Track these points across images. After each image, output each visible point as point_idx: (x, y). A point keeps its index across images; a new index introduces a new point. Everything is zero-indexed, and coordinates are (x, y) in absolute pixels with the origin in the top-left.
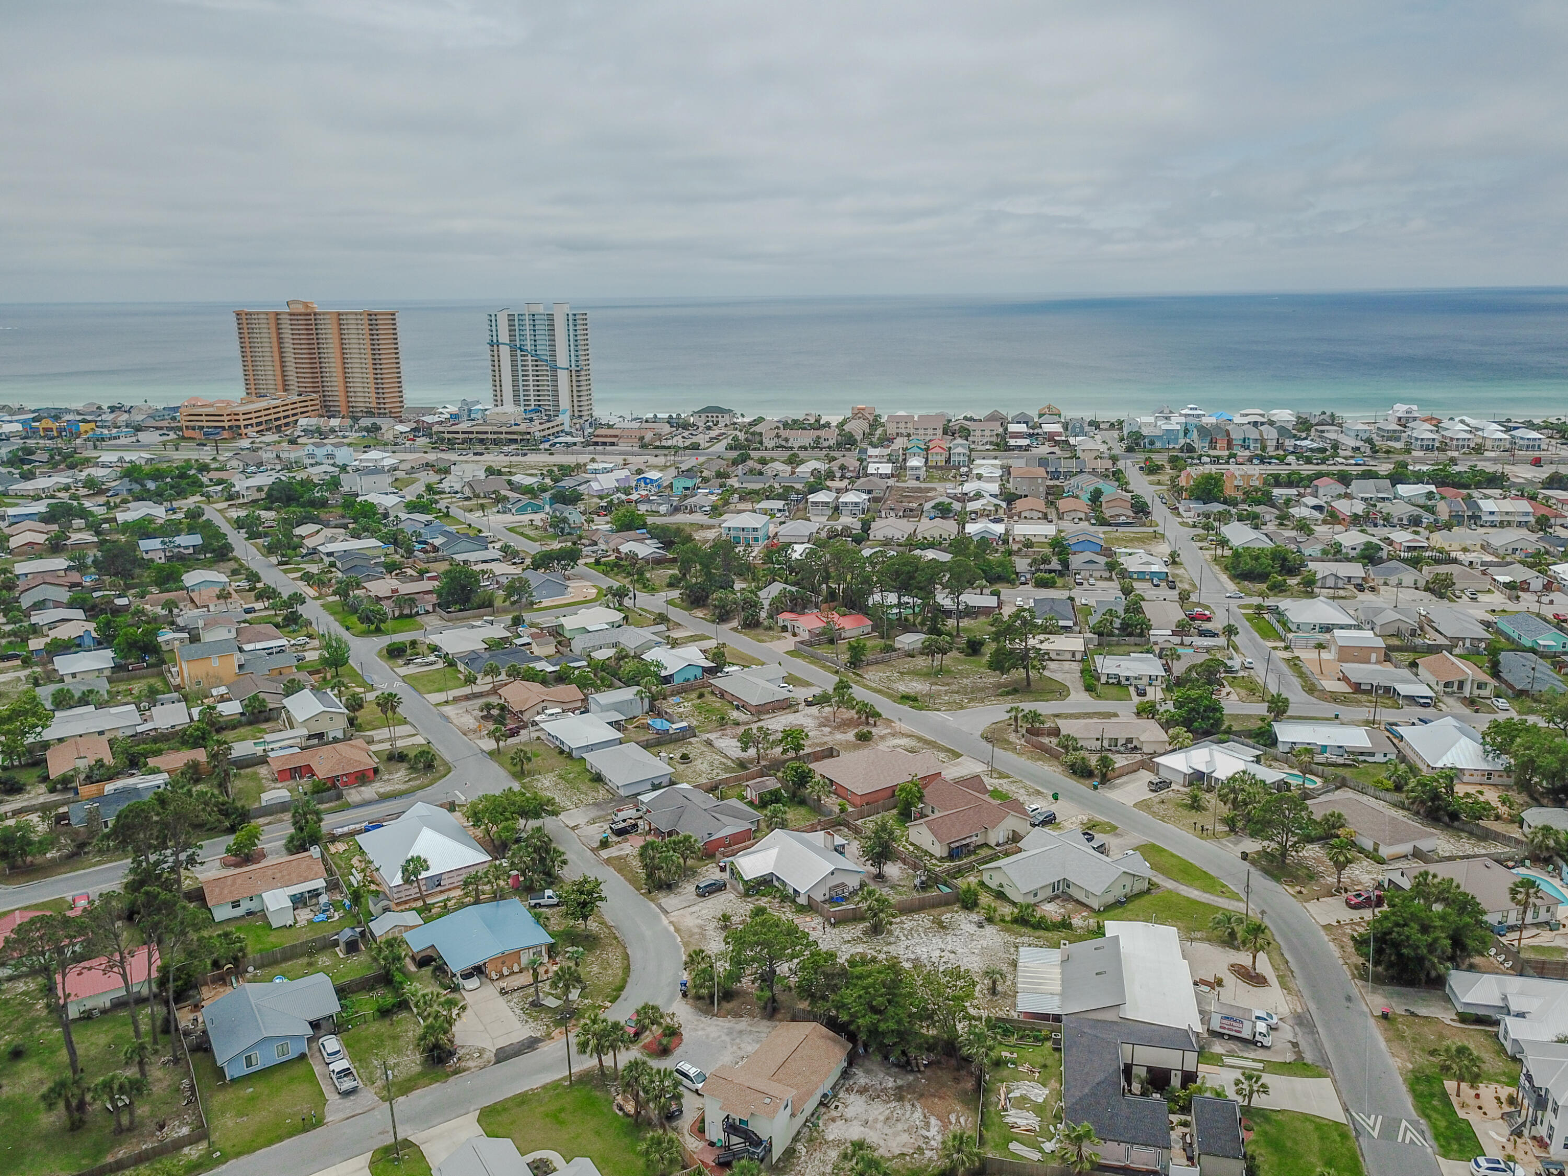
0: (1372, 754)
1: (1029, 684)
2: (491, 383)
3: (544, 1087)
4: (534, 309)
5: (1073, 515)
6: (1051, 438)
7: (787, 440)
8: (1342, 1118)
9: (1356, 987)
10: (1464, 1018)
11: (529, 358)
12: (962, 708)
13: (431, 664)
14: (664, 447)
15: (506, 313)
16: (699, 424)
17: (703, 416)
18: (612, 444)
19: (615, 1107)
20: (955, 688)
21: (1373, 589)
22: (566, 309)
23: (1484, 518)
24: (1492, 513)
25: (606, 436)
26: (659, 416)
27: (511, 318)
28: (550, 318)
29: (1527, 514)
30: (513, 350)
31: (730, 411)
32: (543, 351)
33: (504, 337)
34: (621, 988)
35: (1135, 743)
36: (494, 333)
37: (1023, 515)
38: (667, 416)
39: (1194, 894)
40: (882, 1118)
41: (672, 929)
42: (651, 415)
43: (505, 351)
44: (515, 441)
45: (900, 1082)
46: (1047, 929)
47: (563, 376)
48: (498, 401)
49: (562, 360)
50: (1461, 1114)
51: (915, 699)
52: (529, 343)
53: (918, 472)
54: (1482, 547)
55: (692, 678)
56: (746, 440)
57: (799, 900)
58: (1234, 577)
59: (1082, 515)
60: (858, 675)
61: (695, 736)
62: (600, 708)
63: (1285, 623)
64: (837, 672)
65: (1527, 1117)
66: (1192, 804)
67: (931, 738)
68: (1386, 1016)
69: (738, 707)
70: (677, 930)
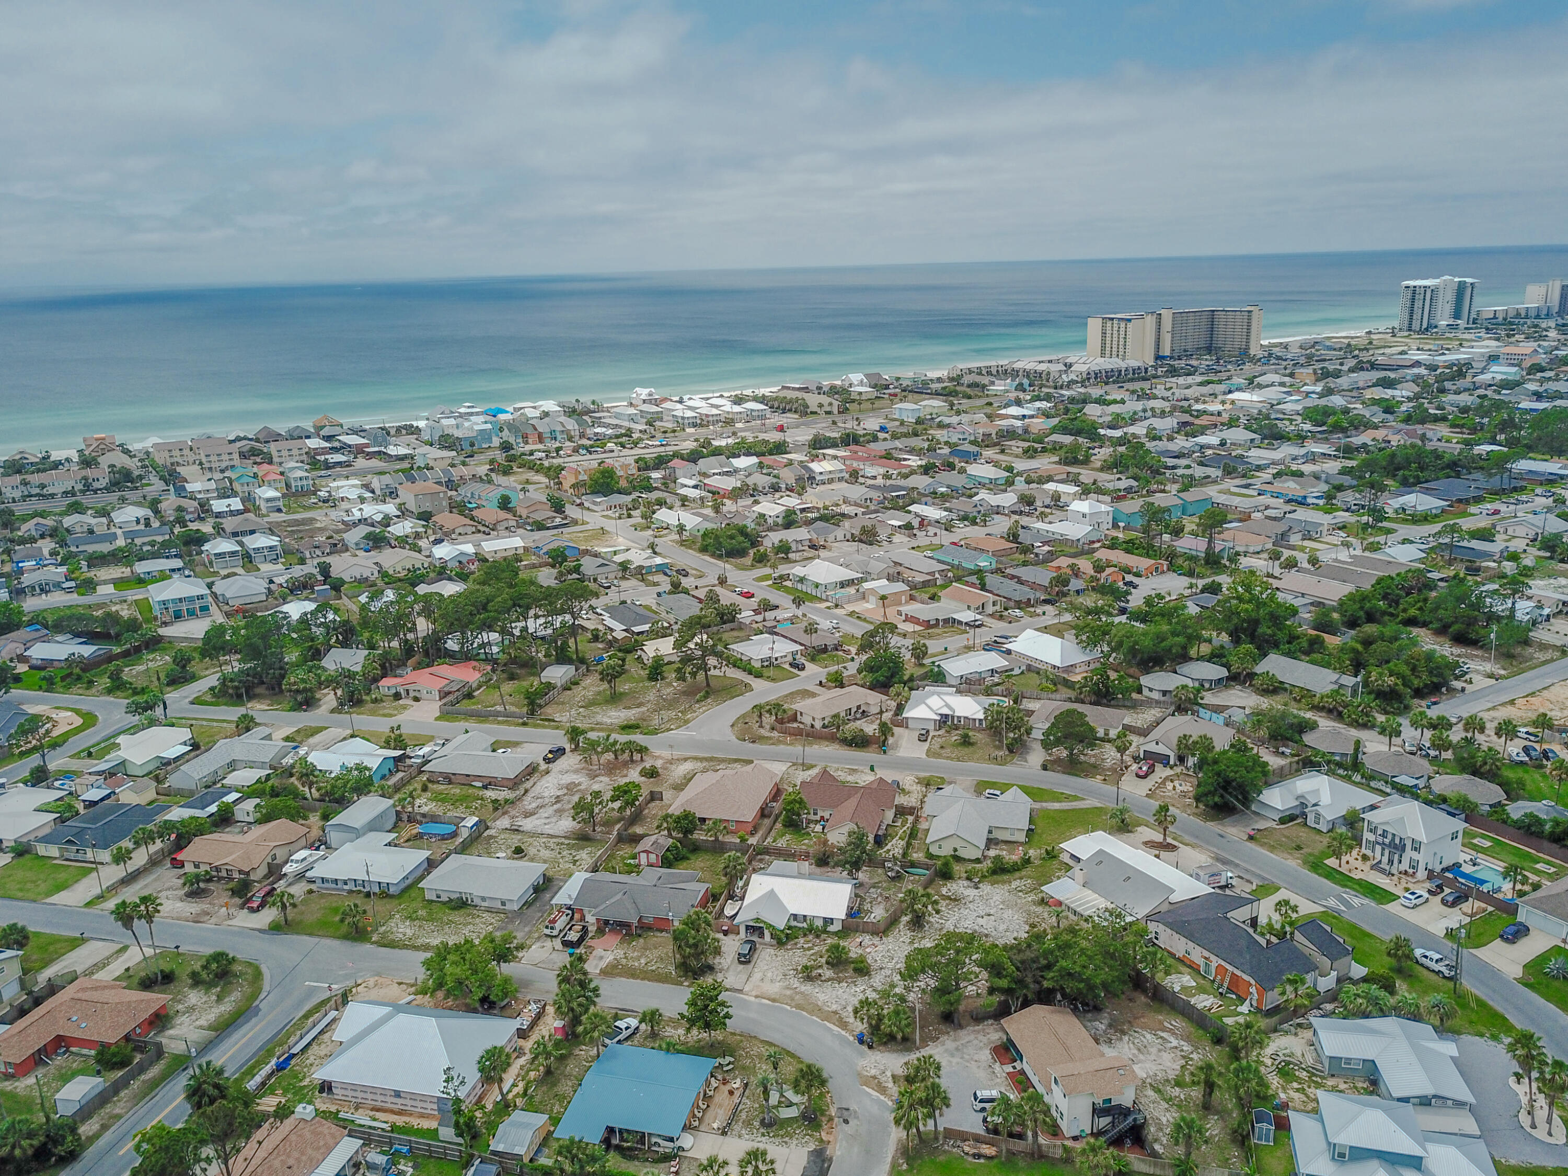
0: (1012, 670)
1: (708, 684)
5: (505, 524)
6: (359, 450)
7: (43, 486)
8: (1323, 909)
9: (1213, 827)
10: (1282, 821)
12: (686, 721)
20: (650, 706)
21: (824, 547)
23: (818, 478)
24: (821, 473)
29: (841, 471)
37: (457, 531)
39: (1057, 806)
40: (1135, 1052)
41: (767, 1002)
45: (1105, 1022)
50: (1357, 877)
51: (637, 727)
53: (277, 503)
54: (844, 502)
57: (831, 928)
58: (720, 557)
59: (514, 523)
60: (549, 720)
61: (487, 828)
62: (355, 833)
63: (817, 586)
64: (524, 724)
65: (1391, 862)
66: (966, 742)
67: (706, 755)
68: (1251, 838)
69: (485, 787)
70: (774, 1000)
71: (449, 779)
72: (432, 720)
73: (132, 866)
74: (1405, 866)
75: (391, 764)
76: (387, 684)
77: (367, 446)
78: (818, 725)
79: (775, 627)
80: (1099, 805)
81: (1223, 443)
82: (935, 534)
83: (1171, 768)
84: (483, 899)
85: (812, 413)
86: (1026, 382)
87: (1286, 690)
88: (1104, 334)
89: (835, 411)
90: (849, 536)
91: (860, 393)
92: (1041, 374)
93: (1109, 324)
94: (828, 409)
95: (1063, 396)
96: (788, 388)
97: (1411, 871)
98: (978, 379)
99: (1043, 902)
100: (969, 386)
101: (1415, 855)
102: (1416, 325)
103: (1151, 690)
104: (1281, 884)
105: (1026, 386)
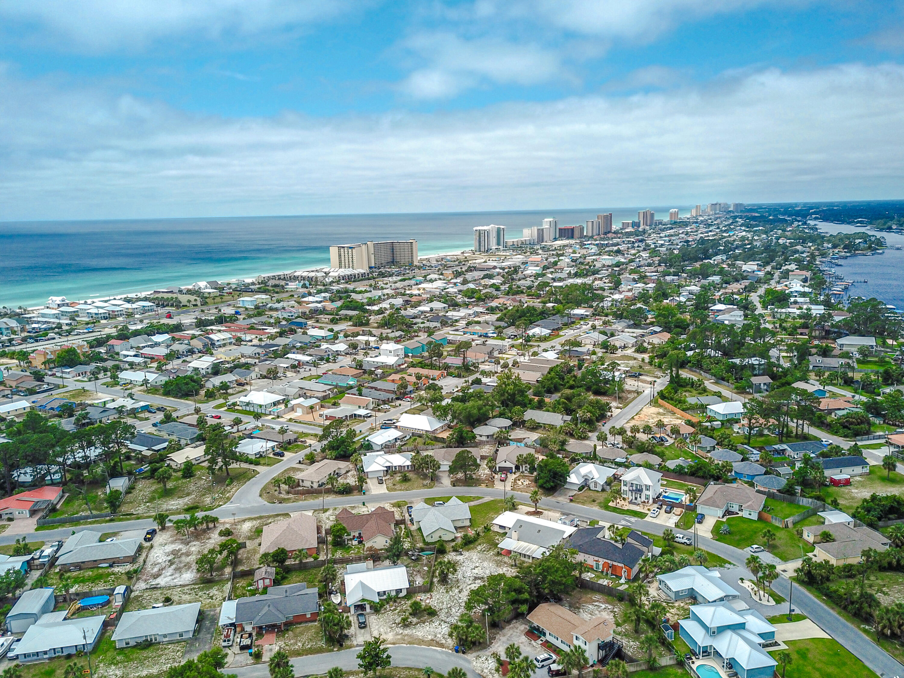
0: (406, 437)
1: (228, 475)
5: (2, 393)
9: (551, 499)
10: (580, 489)
24: (218, 341)
29: (230, 338)
35: (337, 471)
50: (625, 509)
57: (401, 595)
58: (180, 398)
60: (127, 515)
61: (132, 591)
62: (34, 618)
63: (261, 406)
64: (111, 520)
65: (636, 499)
66: (405, 479)
67: (256, 516)
69: (111, 566)
71: (79, 566)
72: (33, 531)
74: (643, 499)
75: (26, 566)
78: (315, 486)
79: (251, 434)
80: (493, 499)
81: (432, 310)
82: (310, 370)
83: (515, 473)
84: (165, 636)
85: (183, 306)
86: (307, 283)
87: (541, 426)
88: (340, 255)
89: (199, 304)
90: (259, 376)
91: (209, 293)
92: (312, 278)
93: (342, 250)
94: (194, 303)
95: (333, 289)
96: (159, 292)
97: (646, 501)
98: (277, 282)
99: (498, 554)
100: (272, 286)
101: (648, 493)
102: (482, 249)
103: (481, 436)
104: (598, 519)
105: (308, 285)
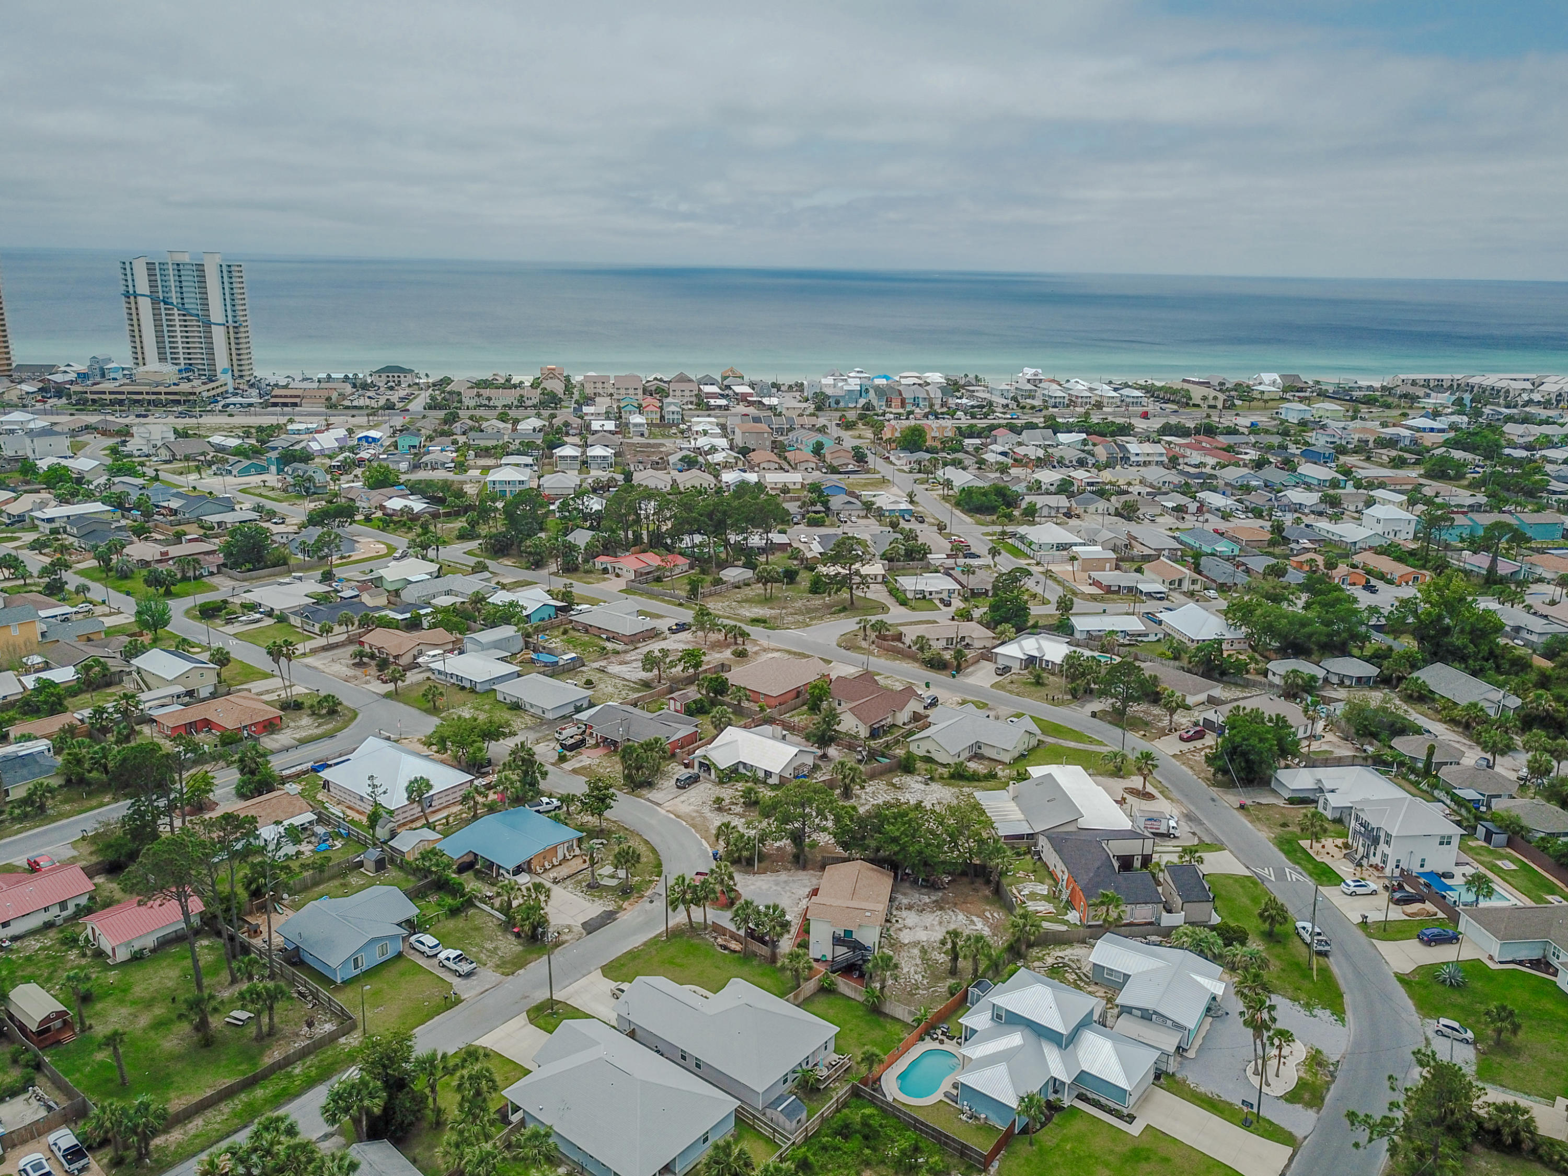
0: (1146, 635)
1: (852, 603)
2: (129, 339)
3: (645, 944)
4: (179, 258)
5: (805, 465)
6: (743, 398)
7: (489, 399)
8: (1248, 873)
9: (1214, 792)
10: (1291, 801)
11: (176, 312)
12: (808, 626)
13: (258, 621)
14: (355, 407)
15: (143, 261)
16: (381, 384)
17: (384, 376)
18: (295, 405)
19: (719, 949)
20: (790, 610)
21: (1078, 516)
22: (218, 259)
23: (1132, 459)
24: (1137, 455)
25: (286, 396)
26: (333, 376)
27: (150, 266)
28: (200, 268)
29: (1161, 455)
30: (155, 301)
31: (411, 371)
32: (192, 303)
33: (143, 286)
34: (660, 865)
35: (967, 641)
36: (130, 283)
37: (762, 466)
38: (342, 376)
39: (1072, 744)
40: (936, 923)
41: (672, 816)
42: (324, 376)
43: (145, 305)
44: (178, 402)
45: (934, 898)
46: (979, 780)
47: (219, 335)
48: (139, 357)
49: (217, 313)
50: (1318, 859)
51: (765, 622)
52: (174, 295)
53: (642, 429)
54: (1141, 482)
55: (547, 618)
56: (444, 399)
57: (770, 781)
59: (814, 466)
61: (584, 665)
62: (483, 647)
64: (680, 605)
65: (1366, 854)
66: (1038, 682)
67: (798, 651)
68: (1242, 807)
69: (608, 639)
70: (678, 817)
71: (587, 629)
72: (615, 591)
73: (333, 640)
74: (1376, 860)
75: (552, 612)
76: (602, 561)
77: (751, 395)
79: (953, 569)
82: (1206, 520)
84: (532, 706)
85: (1194, 405)
86: (1467, 397)
87: (1434, 699)
89: (1220, 406)
90: (1112, 511)
91: (1263, 392)
92: (1498, 391)
94: (1212, 403)
95: (1501, 413)
96: (1188, 381)
97: (1381, 865)
98: (1416, 390)
100: (1400, 397)
101: (1386, 849)
103: (1274, 674)
104: (1230, 847)
105: (1467, 402)
